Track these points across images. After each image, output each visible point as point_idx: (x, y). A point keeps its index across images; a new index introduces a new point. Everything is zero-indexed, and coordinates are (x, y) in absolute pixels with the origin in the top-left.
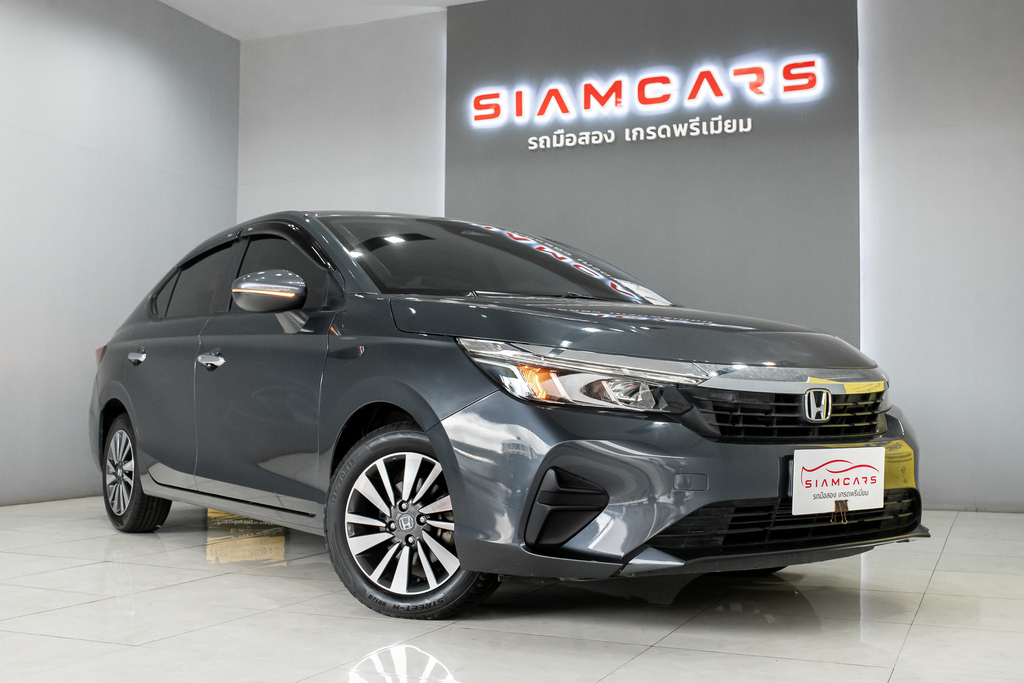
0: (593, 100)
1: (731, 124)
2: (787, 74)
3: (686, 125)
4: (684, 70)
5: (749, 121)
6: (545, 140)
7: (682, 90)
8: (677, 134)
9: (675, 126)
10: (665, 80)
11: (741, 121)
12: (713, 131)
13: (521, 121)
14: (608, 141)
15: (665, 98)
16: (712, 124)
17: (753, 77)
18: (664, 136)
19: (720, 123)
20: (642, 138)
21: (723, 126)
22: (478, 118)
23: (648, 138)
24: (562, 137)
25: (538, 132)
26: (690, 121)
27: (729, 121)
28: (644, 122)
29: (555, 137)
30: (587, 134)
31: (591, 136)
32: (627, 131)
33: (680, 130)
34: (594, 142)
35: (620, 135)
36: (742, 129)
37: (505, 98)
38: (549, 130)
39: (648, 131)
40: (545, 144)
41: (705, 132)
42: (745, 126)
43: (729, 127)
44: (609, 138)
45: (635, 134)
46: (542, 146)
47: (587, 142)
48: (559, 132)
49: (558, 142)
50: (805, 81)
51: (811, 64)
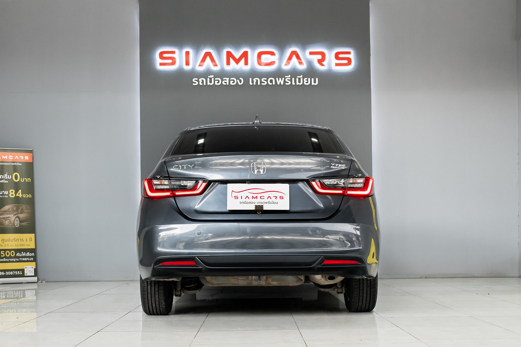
0: (231, 60)
1: (307, 80)
2: (337, 57)
3: (283, 79)
4: (282, 49)
5: (317, 79)
6: (203, 81)
7: (281, 59)
8: (278, 84)
9: (277, 79)
10: (272, 54)
11: (313, 79)
12: (298, 83)
13: (187, 68)
14: (239, 84)
16: (297, 79)
17: (320, 57)
18: (271, 84)
19: (302, 79)
20: (259, 84)
21: (303, 81)
22: (161, 64)
23: (262, 84)
24: (213, 79)
25: (199, 75)
26: (286, 77)
27: (307, 79)
28: (261, 75)
29: (208, 79)
30: (228, 79)
31: (230, 80)
32: (251, 79)
33: (280, 81)
34: (231, 84)
35: (246, 81)
36: (313, 84)
37: (179, 55)
38: (206, 74)
39: (262, 80)
40: (203, 82)
41: (294, 84)
42: (315, 82)
43: (306, 82)
44: (241, 82)
45: (255, 81)
46: (201, 84)
47: (228, 84)
48: (211, 76)
49: (211, 82)
50: (346, 62)
51: (349, 53)
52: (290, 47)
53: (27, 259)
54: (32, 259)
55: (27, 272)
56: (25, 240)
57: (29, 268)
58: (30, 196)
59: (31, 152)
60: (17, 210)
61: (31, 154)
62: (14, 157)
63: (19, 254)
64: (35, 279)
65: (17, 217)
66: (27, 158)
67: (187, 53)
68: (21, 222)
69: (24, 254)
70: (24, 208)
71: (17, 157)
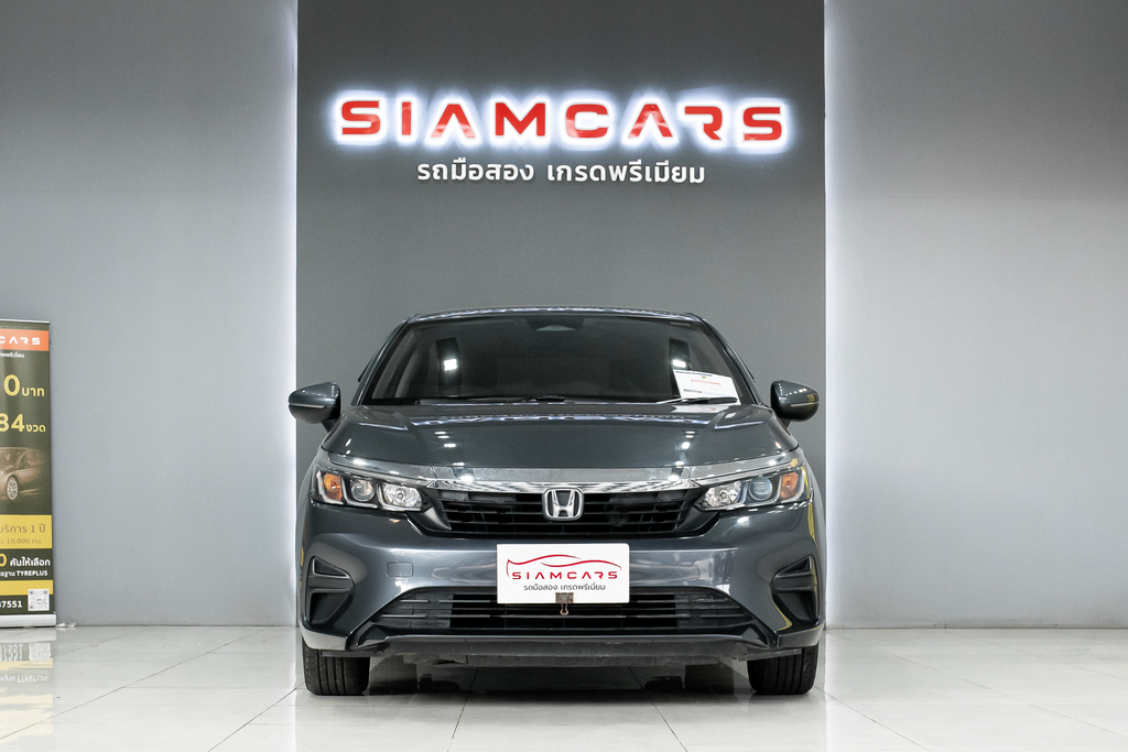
0: (507, 124)
1: (680, 171)
2: (748, 117)
4: (623, 99)
5: (702, 170)
6: (441, 169)
8: (614, 178)
9: (611, 168)
10: (601, 110)
11: (692, 170)
12: (658, 179)
13: (406, 141)
14: (525, 178)
15: (601, 132)
16: (657, 170)
17: (709, 119)
18: (597, 179)
19: (667, 169)
20: (569, 178)
21: (671, 174)
22: (347, 131)
23: (577, 179)
24: (464, 167)
25: (432, 158)
26: (631, 163)
27: (678, 168)
28: (573, 159)
29: (454, 167)
30: (498, 167)
31: (502, 170)
32: (550, 168)
33: (619, 174)
34: (506, 177)
35: (541, 172)
36: (693, 180)
37: (388, 109)
38: (448, 156)
39: (577, 170)
40: (440, 174)
41: (648, 179)
42: (697, 176)
43: (678, 175)
44: (527, 174)
45: (560, 173)
46: (436, 177)
47: (498, 177)
48: (460, 160)
49: (459, 173)
50: (768, 130)
51: (776, 110)
52: (642, 94)
53: (34, 572)
54: (46, 573)
55: (33, 604)
56: (29, 529)
57: (38, 594)
58: (41, 428)
59: (45, 327)
60: (14, 459)
61: (45, 333)
62: (7, 340)
63: (14, 562)
64: (51, 619)
65: (14, 477)
66: (36, 341)
67: (406, 105)
68: (21, 488)
69: (26, 562)
70: (29, 456)
71: (13, 338)
